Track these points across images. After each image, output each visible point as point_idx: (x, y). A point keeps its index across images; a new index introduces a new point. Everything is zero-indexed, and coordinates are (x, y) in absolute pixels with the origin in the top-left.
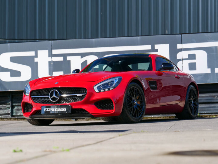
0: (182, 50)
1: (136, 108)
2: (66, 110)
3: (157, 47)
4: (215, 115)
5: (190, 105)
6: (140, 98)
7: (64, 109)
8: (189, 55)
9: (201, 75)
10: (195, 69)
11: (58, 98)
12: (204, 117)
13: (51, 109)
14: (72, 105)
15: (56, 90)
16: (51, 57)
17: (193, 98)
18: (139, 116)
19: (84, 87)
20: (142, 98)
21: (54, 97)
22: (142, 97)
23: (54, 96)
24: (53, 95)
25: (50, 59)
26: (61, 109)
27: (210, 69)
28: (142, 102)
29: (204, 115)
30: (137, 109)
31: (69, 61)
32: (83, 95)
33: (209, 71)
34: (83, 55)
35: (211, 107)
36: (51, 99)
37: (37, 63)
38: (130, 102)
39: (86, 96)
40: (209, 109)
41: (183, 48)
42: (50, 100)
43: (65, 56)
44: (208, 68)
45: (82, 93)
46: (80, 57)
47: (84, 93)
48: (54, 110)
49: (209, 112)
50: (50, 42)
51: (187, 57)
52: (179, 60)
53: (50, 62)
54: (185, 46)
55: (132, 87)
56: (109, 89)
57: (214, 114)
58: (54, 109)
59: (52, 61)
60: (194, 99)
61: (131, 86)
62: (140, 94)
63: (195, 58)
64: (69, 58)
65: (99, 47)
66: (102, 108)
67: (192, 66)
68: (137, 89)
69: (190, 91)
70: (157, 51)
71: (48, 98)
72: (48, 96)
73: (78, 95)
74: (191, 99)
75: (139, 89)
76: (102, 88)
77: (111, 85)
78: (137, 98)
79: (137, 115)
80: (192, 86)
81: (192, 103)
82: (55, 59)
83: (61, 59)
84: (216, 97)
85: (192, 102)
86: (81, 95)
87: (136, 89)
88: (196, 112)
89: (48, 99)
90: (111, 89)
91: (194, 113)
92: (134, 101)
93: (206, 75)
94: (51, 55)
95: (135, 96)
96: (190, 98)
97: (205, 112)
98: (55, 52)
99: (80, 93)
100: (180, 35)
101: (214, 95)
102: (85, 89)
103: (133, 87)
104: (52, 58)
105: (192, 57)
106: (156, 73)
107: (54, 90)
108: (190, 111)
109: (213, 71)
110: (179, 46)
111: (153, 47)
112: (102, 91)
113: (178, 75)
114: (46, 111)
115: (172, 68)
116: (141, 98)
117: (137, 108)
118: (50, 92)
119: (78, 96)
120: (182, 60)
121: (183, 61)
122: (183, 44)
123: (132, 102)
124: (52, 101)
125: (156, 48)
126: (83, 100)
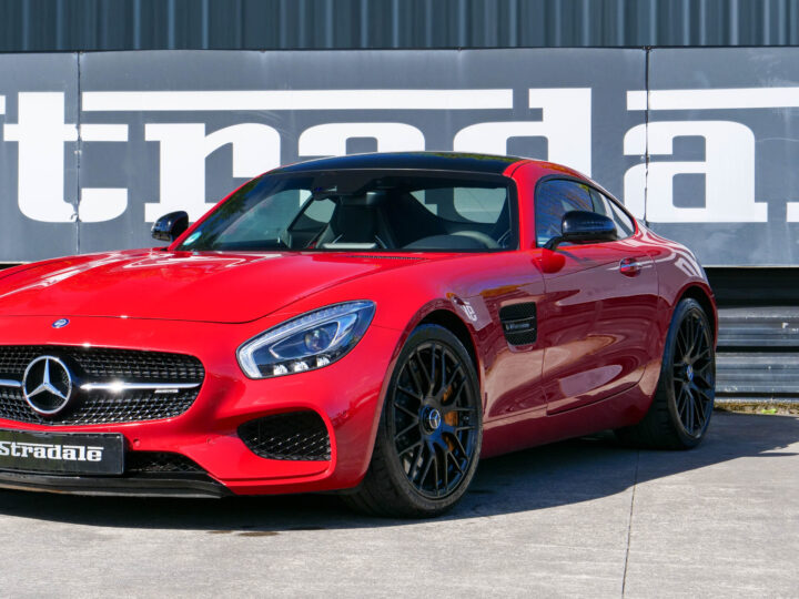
0: (645, 116)
1: (435, 445)
2: (99, 459)
3: (537, 97)
4: (775, 405)
5: (678, 386)
6: (458, 398)
7: (94, 454)
8: (678, 141)
9: (724, 231)
10: (699, 201)
11: (67, 399)
12: (729, 408)
13: (31, 451)
14: (129, 435)
15: (57, 360)
16: (74, 125)
17: (692, 355)
18: (450, 481)
19: (191, 354)
20: (468, 392)
21: (46, 393)
22: (467, 387)
23: (46, 385)
24: (40, 381)
25: (71, 133)
26: (78, 451)
27: (764, 206)
28: (465, 413)
29: (728, 400)
30: (439, 451)
31: (155, 146)
32: (182, 391)
33: (759, 213)
34: (215, 121)
35: (764, 368)
36: (31, 398)
37: (14, 146)
38: (409, 420)
39: (196, 398)
40: (753, 375)
41: (653, 107)
42: (26, 403)
43: (136, 120)
44: (758, 199)
45: (179, 380)
46: (201, 127)
47: (188, 380)
48: (43, 456)
49: (752, 388)
50: (74, 56)
51: (669, 151)
52: (634, 160)
53: (69, 146)
54: (662, 99)
55: (419, 349)
56: (312, 362)
57: (772, 400)
58: (43, 451)
59: (79, 139)
60: (698, 357)
61: (418, 345)
62: (458, 375)
63: (701, 157)
64: (152, 132)
65: (287, 89)
66: (273, 450)
67: (689, 191)
68: (446, 352)
69: (683, 324)
70: (537, 115)
71: (18, 391)
72: (17, 385)
73: (161, 388)
74: (686, 359)
75: (457, 354)
76: (277, 356)
77: (323, 342)
78: (445, 397)
79: (442, 476)
80: (690, 302)
81: (686, 379)
82: (94, 133)
83: (118, 133)
84: (785, 325)
85: (690, 372)
86: (174, 388)
87: (439, 352)
88: (701, 416)
89: (18, 397)
90: (320, 363)
91: (696, 421)
92: (428, 410)
93: (747, 232)
94: (76, 115)
95: (432, 386)
96: (678, 358)
97: (736, 389)
98: (93, 101)
99: (169, 380)
100: (643, 52)
101: (775, 316)
102: (194, 360)
103: (428, 345)
104: (78, 128)
105: (690, 148)
106: (533, 262)
107: (47, 358)
108: (679, 417)
109: (777, 211)
110: (636, 100)
111: (521, 99)
112: (279, 371)
113: (632, 260)
114: (7, 453)
115: (610, 235)
116: (464, 396)
117: (441, 443)
118: (28, 362)
119: (162, 395)
120: (647, 159)
121: (650, 164)
122: (652, 92)
123: (417, 420)
124: (36, 409)
125: (533, 104)
126: (184, 413)
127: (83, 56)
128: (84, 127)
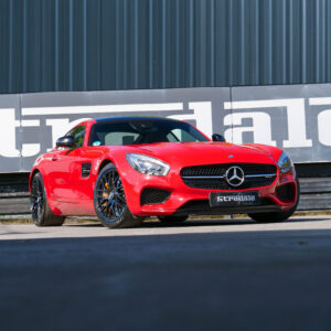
0: (231, 111)
13: (232, 199)
24: (233, 175)
27: (275, 142)
33: (273, 144)
41: (234, 108)
44: (272, 140)
46: (68, 120)
51: (240, 123)
59: (21, 126)
70: (192, 112)
100: (229, 88)
104: (20, 121)
107: (234, 167)
110: (227, 106)
114: (222, 201)
120: (232, 127)
122: (233, 103)
124: (232, 185)
125: (190, 108)
127: (22, 95)
128: (23, 121)
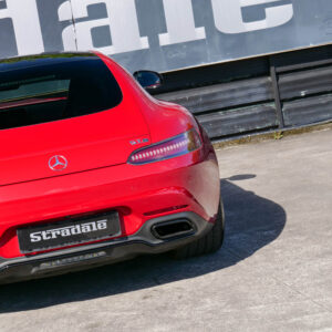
8: (90, 8)
9: (126, 57)
27: (146, 39)
33: (144, 43)
51: (86, 15)
52: (66, 23)
109: (154, 41)
120: (74, 21)
121: (76, 24)
